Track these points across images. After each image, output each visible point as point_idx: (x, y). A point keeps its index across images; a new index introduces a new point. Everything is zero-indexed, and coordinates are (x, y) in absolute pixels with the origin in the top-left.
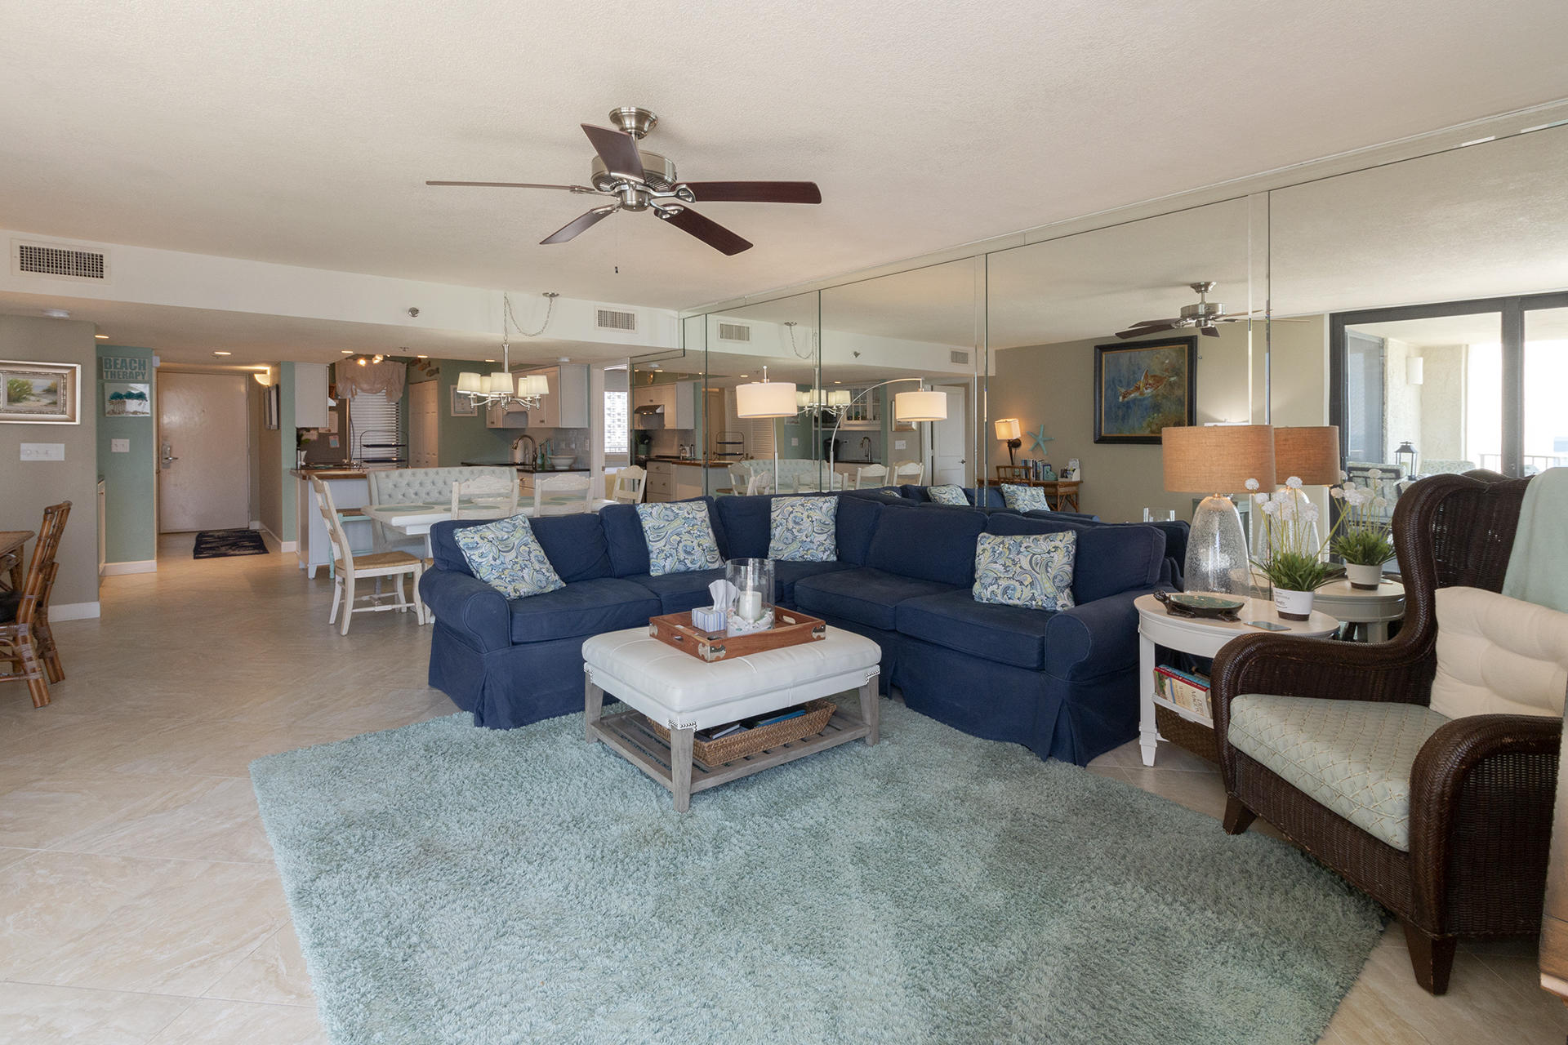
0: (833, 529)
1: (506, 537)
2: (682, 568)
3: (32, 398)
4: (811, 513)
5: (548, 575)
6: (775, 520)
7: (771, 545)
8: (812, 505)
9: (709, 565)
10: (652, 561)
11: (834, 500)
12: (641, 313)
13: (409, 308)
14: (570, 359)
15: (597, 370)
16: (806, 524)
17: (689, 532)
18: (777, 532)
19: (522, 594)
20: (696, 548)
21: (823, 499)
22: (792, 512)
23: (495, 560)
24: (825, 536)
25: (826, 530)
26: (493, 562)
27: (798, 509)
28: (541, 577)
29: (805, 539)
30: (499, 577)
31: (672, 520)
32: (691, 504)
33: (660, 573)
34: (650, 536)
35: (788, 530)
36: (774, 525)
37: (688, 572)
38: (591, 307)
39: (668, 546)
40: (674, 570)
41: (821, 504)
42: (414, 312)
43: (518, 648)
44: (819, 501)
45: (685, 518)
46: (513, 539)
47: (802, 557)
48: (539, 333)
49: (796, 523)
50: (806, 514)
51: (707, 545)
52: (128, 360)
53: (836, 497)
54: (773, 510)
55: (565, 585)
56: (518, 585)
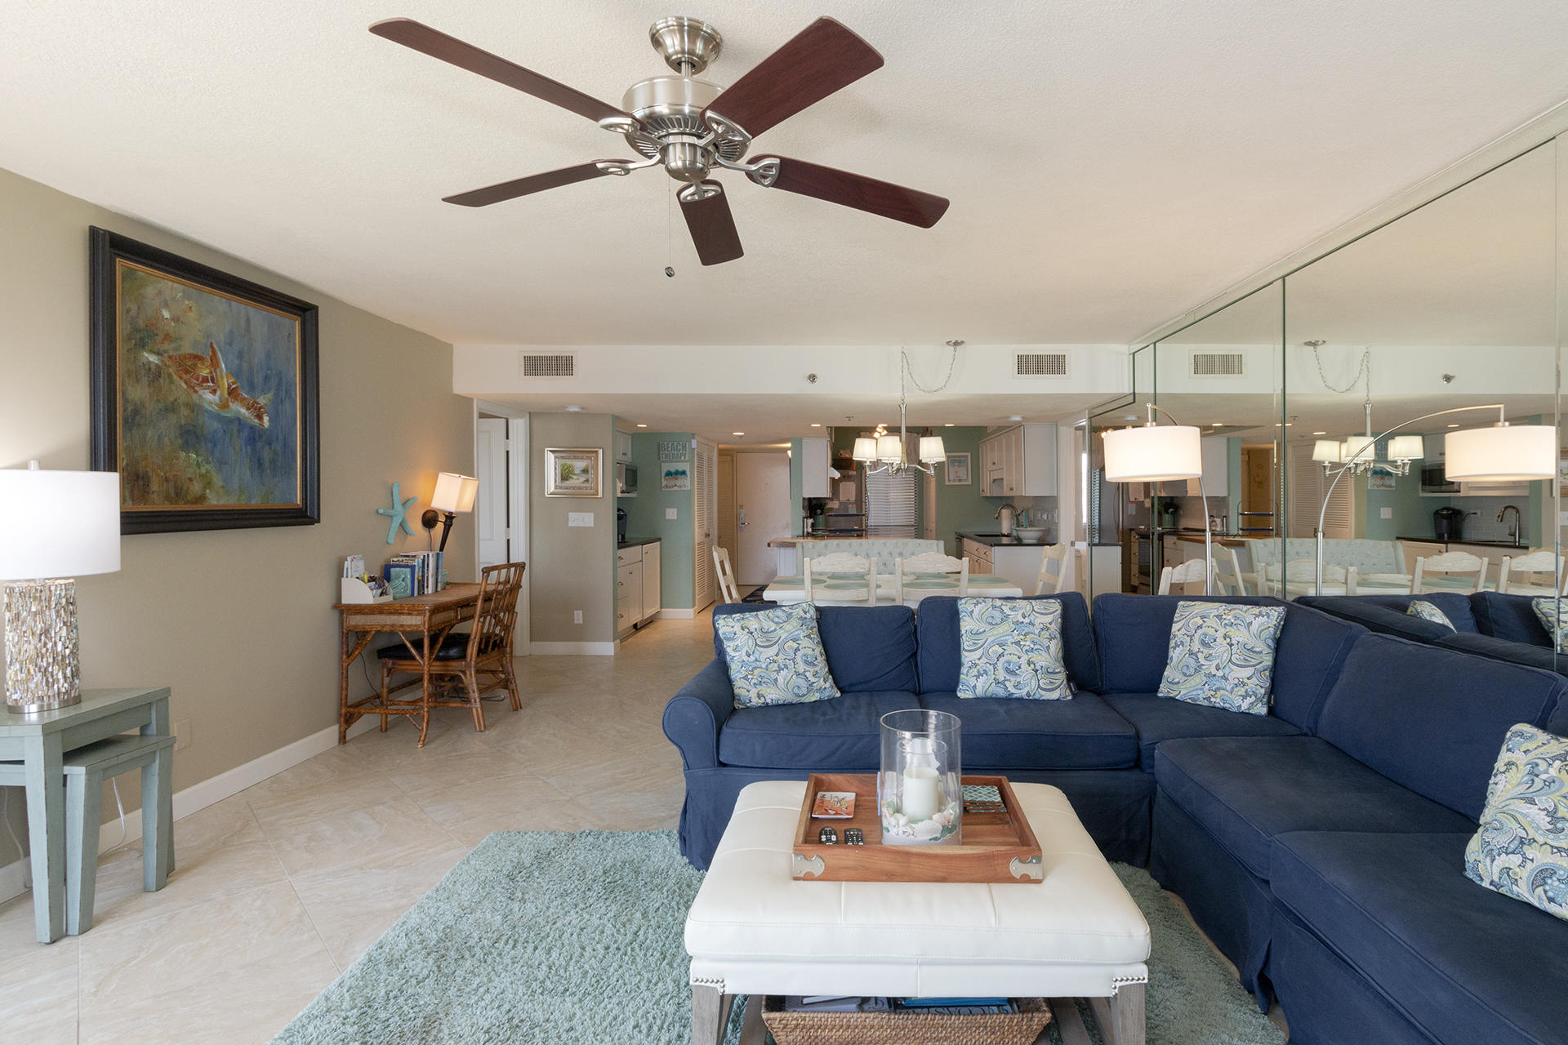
0: (1268, 661)
1: (773, 628)
2: (1001, 693)
3: (575, 477)
4: (1232, 631)
5: (813, 680)
6: (1175, 636)
7: (1165, 673)
8: (1236, 618)
9: (1043, 693)
10: (962, 676)
11: (1275, 614)
12: (1075, 353)
13: (809, 374)
14: (1023, 418)
15: (1065, 428)
16: (1220, 647)
17: (1018, 643)
18: (1175, 654)
19: (769, 701)
20: (1024, 666)
21: (1256, 610)
22: (1200, 627)
23: (749, 655)
24: (1249, 671)
25: (1254, 662)
26: (745, 658)
27: (1212, 622)
28: (801, 682)
29: (1214, 671)
30: (745, 678)
31: (997, 624)
32: (1034, 602)
33: (969, 695)
34: (966, 642)
35: (1191, 653)
36: (1172, 643)
37: (1010, 699)
38: (1006, 354)
39: (984, 660)
40: (989, 694)
41: (1249, 618)
42: (812, 378)
43: (725, 771)
44: (1248, 612)
45: (1017, 623)
46: (780, 632)
47: (1208, 699)
48: (941, 389)
49: (1204, 644)
50: (1222, 631)
51: (1043, 664)
52: (675, 443)
53: (1281, 609)
54: (1175, 620)
55: (838, 694)
56: (764, 690)
